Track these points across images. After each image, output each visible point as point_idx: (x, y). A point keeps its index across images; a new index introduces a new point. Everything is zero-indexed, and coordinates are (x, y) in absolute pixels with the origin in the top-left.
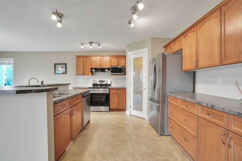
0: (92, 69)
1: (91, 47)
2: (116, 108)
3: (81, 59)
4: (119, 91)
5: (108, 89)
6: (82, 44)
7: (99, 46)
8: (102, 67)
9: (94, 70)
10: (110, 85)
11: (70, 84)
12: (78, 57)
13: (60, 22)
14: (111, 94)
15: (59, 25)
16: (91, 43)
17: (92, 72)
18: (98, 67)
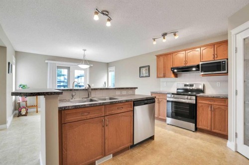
0: (173, 69)
1: (164, 41)
2: (209, 129)
3: (162, 59)
4: (214, 101)
5: (194, 97)
6: (154, 39)
7: (175, 35)
8: (189, 65)
9: (176, 71)
10: (202, 91)
11: (137, 88)
12: (158, 56)
13: (109, 20)
14: (199, 105)
15: (108, 24)
16: (164, 35)
17: (174, 72)
18: (182, 65)
